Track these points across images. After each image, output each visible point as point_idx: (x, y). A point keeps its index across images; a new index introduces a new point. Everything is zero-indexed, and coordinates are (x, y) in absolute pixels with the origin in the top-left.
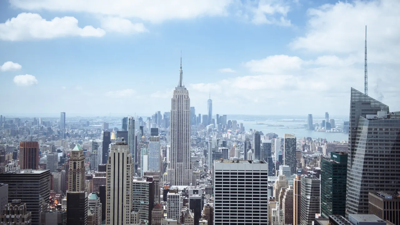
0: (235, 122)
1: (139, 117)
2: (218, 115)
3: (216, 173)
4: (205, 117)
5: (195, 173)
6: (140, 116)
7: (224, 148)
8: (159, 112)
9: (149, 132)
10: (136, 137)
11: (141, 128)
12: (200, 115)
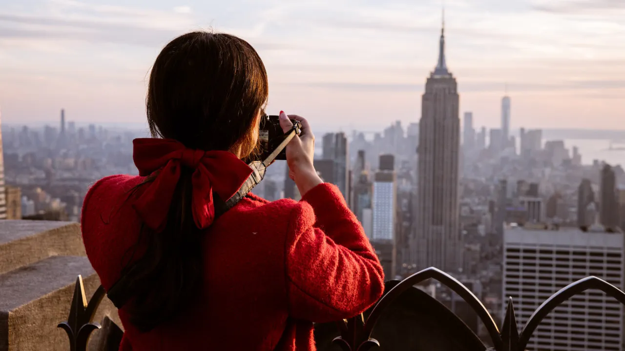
0: (560, 144)
1: (357, 134)
2: (522, 130)
3: (509, 250)
4: (493, 132)
5: (469, 250)
6: (359, 130)
7: (532, 199)
8: (399, 123)
9: (376, 163)
10: (350, 172)
11: (361, 154)
12: (484, 129)
